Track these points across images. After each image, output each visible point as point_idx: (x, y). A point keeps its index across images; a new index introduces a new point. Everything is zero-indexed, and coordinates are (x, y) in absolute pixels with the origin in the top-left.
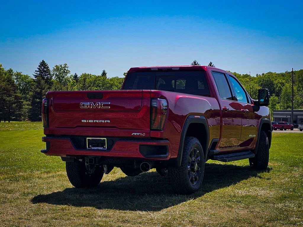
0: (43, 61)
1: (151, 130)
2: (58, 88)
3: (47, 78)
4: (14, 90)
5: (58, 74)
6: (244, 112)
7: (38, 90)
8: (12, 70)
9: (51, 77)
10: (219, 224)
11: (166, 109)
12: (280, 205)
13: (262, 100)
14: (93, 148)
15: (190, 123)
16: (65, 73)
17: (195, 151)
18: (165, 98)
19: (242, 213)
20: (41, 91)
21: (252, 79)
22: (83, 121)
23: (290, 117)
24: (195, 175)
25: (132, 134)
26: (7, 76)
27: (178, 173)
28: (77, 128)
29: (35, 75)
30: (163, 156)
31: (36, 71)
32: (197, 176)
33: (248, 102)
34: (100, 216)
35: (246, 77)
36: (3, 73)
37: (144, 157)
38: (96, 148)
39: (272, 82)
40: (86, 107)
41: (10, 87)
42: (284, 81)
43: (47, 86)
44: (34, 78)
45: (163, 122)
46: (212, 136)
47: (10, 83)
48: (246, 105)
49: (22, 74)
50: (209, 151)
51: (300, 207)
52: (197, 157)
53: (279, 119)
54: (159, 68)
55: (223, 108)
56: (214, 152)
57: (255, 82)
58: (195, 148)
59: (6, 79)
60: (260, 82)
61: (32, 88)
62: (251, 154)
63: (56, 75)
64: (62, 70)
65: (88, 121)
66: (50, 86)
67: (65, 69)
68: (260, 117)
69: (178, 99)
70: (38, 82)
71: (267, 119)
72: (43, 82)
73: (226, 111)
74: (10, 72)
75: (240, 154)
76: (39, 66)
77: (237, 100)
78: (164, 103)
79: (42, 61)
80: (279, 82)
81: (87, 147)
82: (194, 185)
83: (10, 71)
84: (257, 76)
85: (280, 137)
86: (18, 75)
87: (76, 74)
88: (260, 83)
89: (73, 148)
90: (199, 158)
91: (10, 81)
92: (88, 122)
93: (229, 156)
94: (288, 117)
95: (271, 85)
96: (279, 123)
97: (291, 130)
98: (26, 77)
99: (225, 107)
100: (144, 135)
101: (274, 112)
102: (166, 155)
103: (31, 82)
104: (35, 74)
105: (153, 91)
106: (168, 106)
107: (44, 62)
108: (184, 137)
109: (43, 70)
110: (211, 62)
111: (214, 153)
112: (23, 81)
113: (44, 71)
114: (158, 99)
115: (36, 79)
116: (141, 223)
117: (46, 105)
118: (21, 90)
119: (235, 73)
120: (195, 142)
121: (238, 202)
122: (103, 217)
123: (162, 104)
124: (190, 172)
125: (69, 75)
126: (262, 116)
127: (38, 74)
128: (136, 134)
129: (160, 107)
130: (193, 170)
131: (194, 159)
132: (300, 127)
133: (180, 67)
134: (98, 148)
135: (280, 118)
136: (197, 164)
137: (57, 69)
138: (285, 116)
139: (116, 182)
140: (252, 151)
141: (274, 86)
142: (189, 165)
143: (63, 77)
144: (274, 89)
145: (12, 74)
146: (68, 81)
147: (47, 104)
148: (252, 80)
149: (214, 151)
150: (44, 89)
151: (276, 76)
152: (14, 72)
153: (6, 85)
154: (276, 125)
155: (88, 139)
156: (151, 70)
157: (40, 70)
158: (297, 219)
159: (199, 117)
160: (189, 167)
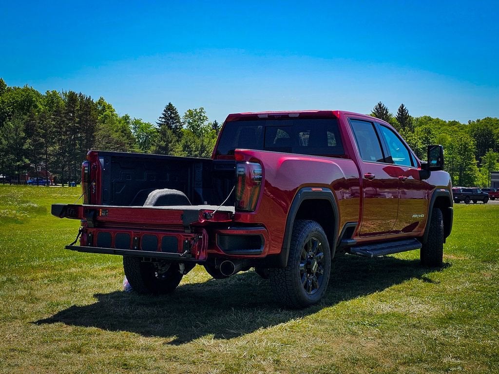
0: (170, 104)
1: (236, 211)
2: (190, 140)
3: (176, 126)
4: (130, 144)
5: (191, 121)
6: (404, 181)
7: (163, 144)
8: (128, 117)
9: (181, 125)
10: (317, 369)
11: (260, 179)
12: (437, 333)
13: (434, 162)
15: (303, 200)
16: (201, 120)
17: (314, 243)
18: (259, 161)
19: (370, 345)
20: (167, 145)
21: (462, 127)
24: (312, 279)
26: (121, 125)
29: (159, 124)
30: (255, 252)
31: (160, 118)
32: (316, 281)
33: (413, 165)
34: (138, 348)
35: (454, 125)
36: (117, 120)
37: (224, 253)
39: (491, 131)
41: (124, 140)
43: (175, 139)
44: (158, 127)
45: (255, 199)
46: (344, 218)
47: (125, 134)
48: (410, 169)
49: (142, 121)
50: (341, 241)
51: (468, 336)
52: (317, 253)
54: (270, 115)
55: (364, 174)
56: (347, 243)
57: (466, 131)
58: (313, 238)
59: (120, 129)
61: (154, 141)
62: (415, 244)
63: (189, 123)
64: (197, 117)
66: (180, 137)
67: (201, 115)
68: (431, 187)
69: (283, 163)
70: (163, 133)
71: (444, 190)
72: (169, 132)
73: (371, 179)
74: (126, 120)
75: (397, 243)
76: (165, 111)
77: (392, 162)
78: (256, 169)
79: (168, 104)
82: (310, 296)
83: (126, 118)
84: (469, 123)
85: (493, 211)
86: (137, 123)
87: (215, 121)
88: (473, 134)
90: (321, 254)
91: (124, 131)
93: (377, 248)
98: (148, 126)
99: (368, 173)
101: (492, 174)
102: (259, 250)
103: (154, 132)
104: (159, 122)
105: (242, 150)
106: (263, 174)
107: (172, 105)
108: (292, 221)
109: (169, 116)
110: (402, 105)
111: (349, 244)
112: (143, 131)
113: (172, 118)
114: (248, 163)
115: (160, 128)
116: (195, 363)
117: (86, 172)
118: (141, 144)
119: (438, 119)
120: (314, 228)
121: (371, 325)
122: (142, 349)
123: (253, 172)
124: (305, 274)
125: (206, 123)
126: (435, 187)
127: (162, 122)
129: (250, 175)
130: (309, 271)
131: (313, 255)
133: (300, 113)
136: (317, 263)
137: (191, 114)
139: (203, 286)
140: (420, 239)
141: (494, 138)
142: (301, 263)
143: (199, 126)
145: (129, 122)
146: (205, 131)
147: (88, 170)
149: (349, 241)
150: (171, 142)
151: (497, 123)
152: (132, 118)
153: (119, 137)
154: (494, 193)
156: (258, 117)
157: (166, 116)
158: (453, 360)
159: (321, 189)
160: (302, 265)
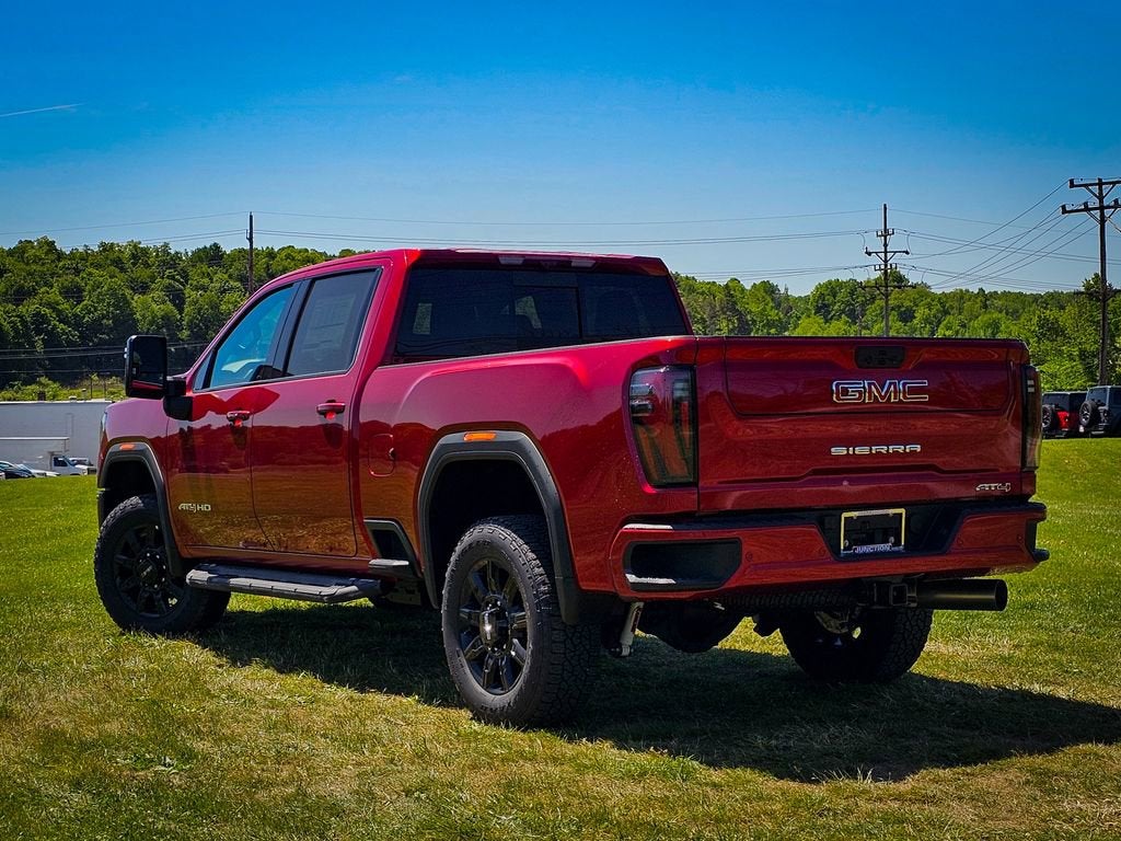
14: (860, 549)
22: (835, 451)
25: (977, 489)
38: (867, 549)
40: (853, 397)
65: (854, 450)
81: (842, 548)
89: (828, 554)
92: (851, 452)
100: (1008, 487)
128: (987, 486)
134: (875, 546)
155: (846, 518)
156: (499, 262)
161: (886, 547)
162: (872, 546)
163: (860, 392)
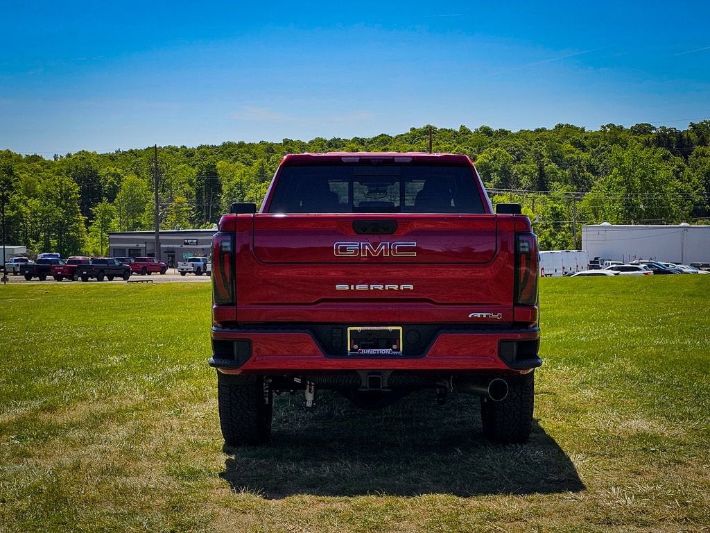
1: (516, 304)
14: (363, 351)
21: (47, 165)
22: (338, 287)
23: (144, 245)
25: (470, 316)
27: (518, 398)
28: (321, 304)
35: (36, 161)
37: (509, 367)
38: (373, 351)
39: (96, 172)
40: (350, 253)
42: (119, 171)
53: (122, 251)
57: (54, 171)
60: (70, 172)
65: (355, 287)
80: (110, 173)
81: (349, 349)
84: (55, 159)
88: (70, 175)
89: (320, 352)
92: (352, 288)
94: (140, 245)
95: (92, 179)
96: (136, 260)
97: (161, 274)
100: (499, 316)
101: (111, 237)
117: (228, 249)
128: (478, 315)
132: (182, 267)
134: (378, 350)
135: (125, 249)
138: (135, 245)
141: (100, 181)
144: (100, 188)
147: (230, 247)
148: (48, 168)
151: (98, 161)
155: (351, 331)
161: (388, 351)
162: (375, 350)
163: (356, 250)
